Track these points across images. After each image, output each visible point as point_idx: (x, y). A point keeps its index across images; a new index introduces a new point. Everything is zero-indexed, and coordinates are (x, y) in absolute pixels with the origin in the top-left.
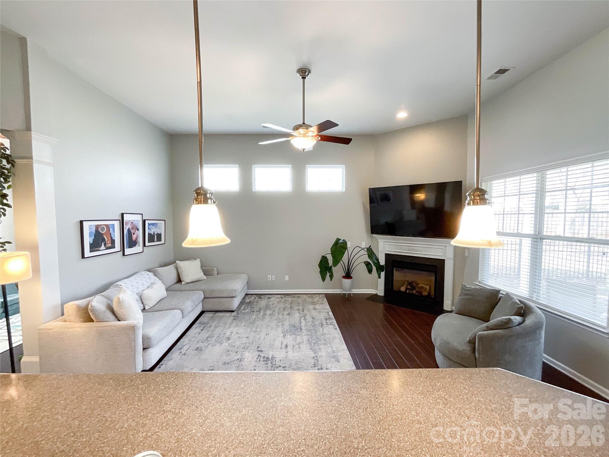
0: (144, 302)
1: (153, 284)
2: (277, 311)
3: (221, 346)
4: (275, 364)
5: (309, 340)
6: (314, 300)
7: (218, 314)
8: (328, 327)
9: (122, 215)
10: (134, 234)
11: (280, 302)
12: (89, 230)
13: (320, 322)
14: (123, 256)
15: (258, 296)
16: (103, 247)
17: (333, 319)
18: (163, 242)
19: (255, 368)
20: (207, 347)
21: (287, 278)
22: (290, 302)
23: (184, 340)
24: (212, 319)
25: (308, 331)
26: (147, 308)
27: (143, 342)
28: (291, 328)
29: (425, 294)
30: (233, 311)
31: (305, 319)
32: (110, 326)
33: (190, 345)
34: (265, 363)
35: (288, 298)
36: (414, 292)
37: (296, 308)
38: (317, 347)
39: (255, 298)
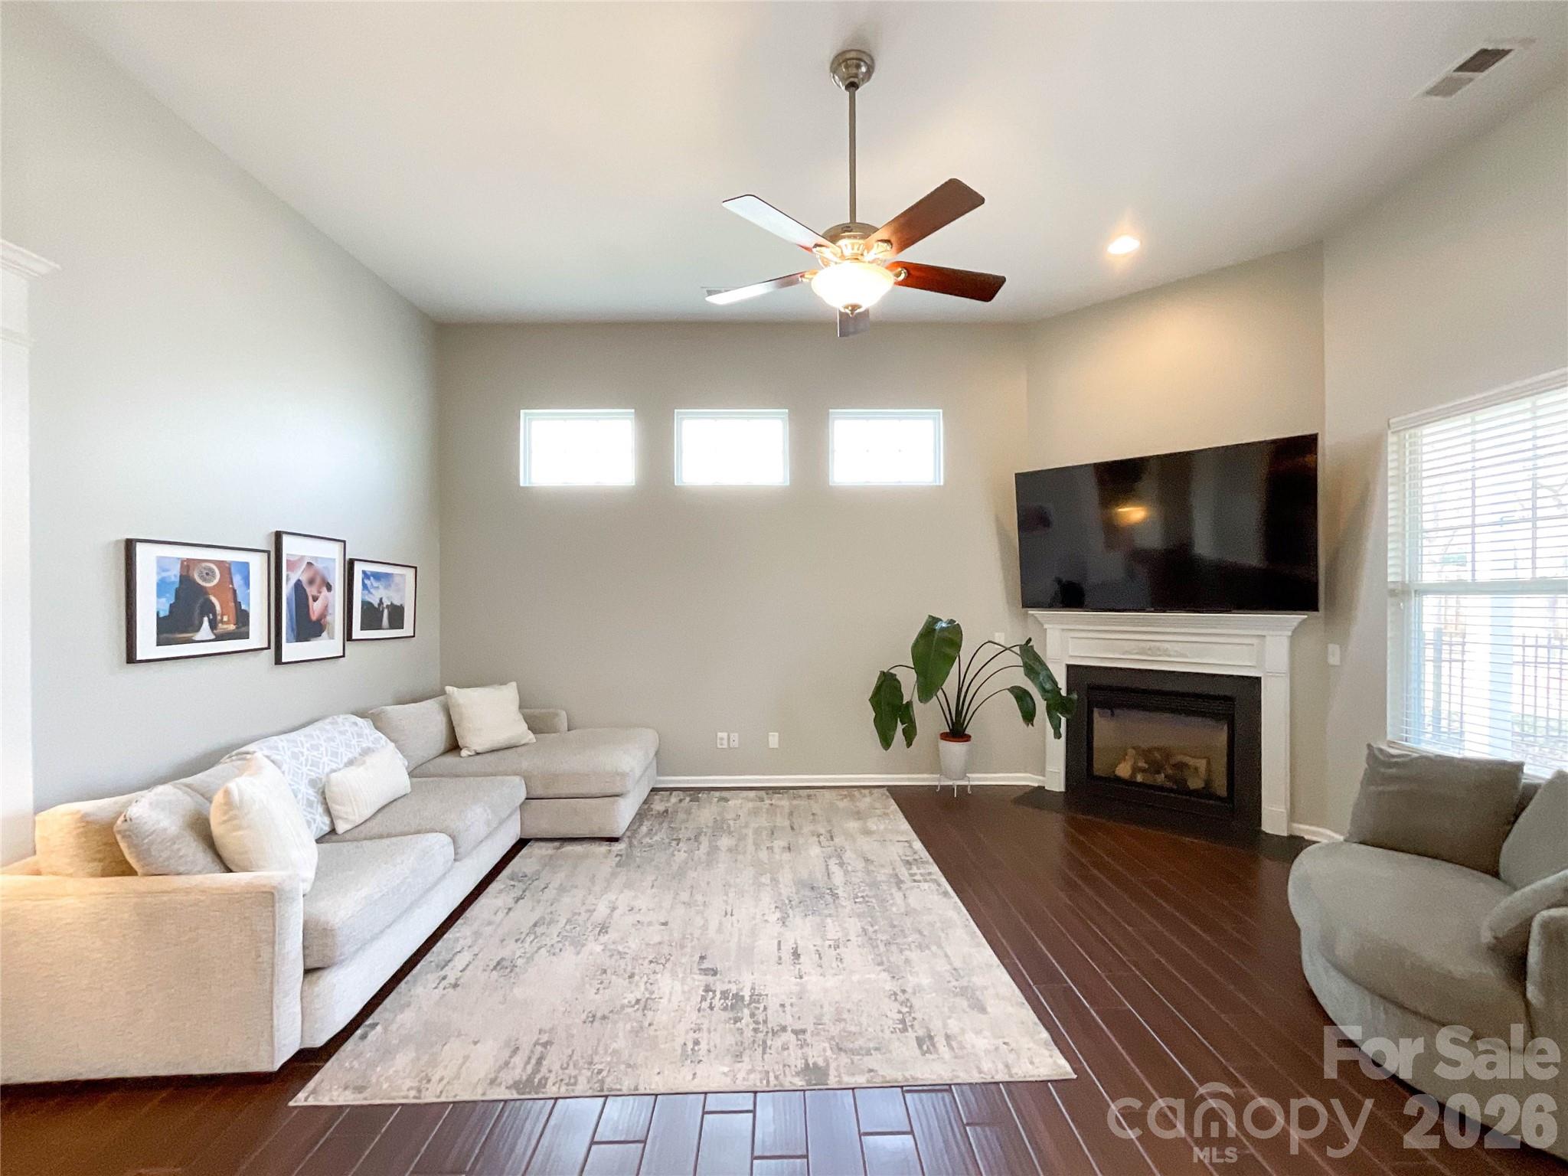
0: (336, 808)
1: (366, 752)
2: (750, 840)
3: (578, 953)
4: (765, 1022)
5: (864, 930)
6: (858, 804)
7: (570, 849)
8: (919, 887)
9: (278, 536)
10: (315, 599)
11: (755, 812)
12: (158, 573)
13: (891, 872)
14: (276, 664)
15: (690, 795)
16: (205, 631)
17: (927, 862)
18: (407, 630)
19: (696, 1035)
20: (530, 959)
21: (774, 740)
22: (787, 810)
23: (458, 935)
24: (549, 863)
25: (860, 903)
26: (342, 827)
27: (304, 948)
28: (802, 892)
29: (1195, 783)
30: (616, 840)
31: (841, 864)
32: (187, 891)
33: (476, 949)
34: (731, 1015)
35: (779, 799)
36: (1160, 778)
37: (807, 829)
38: (896, 958)
39: (681, 801)
